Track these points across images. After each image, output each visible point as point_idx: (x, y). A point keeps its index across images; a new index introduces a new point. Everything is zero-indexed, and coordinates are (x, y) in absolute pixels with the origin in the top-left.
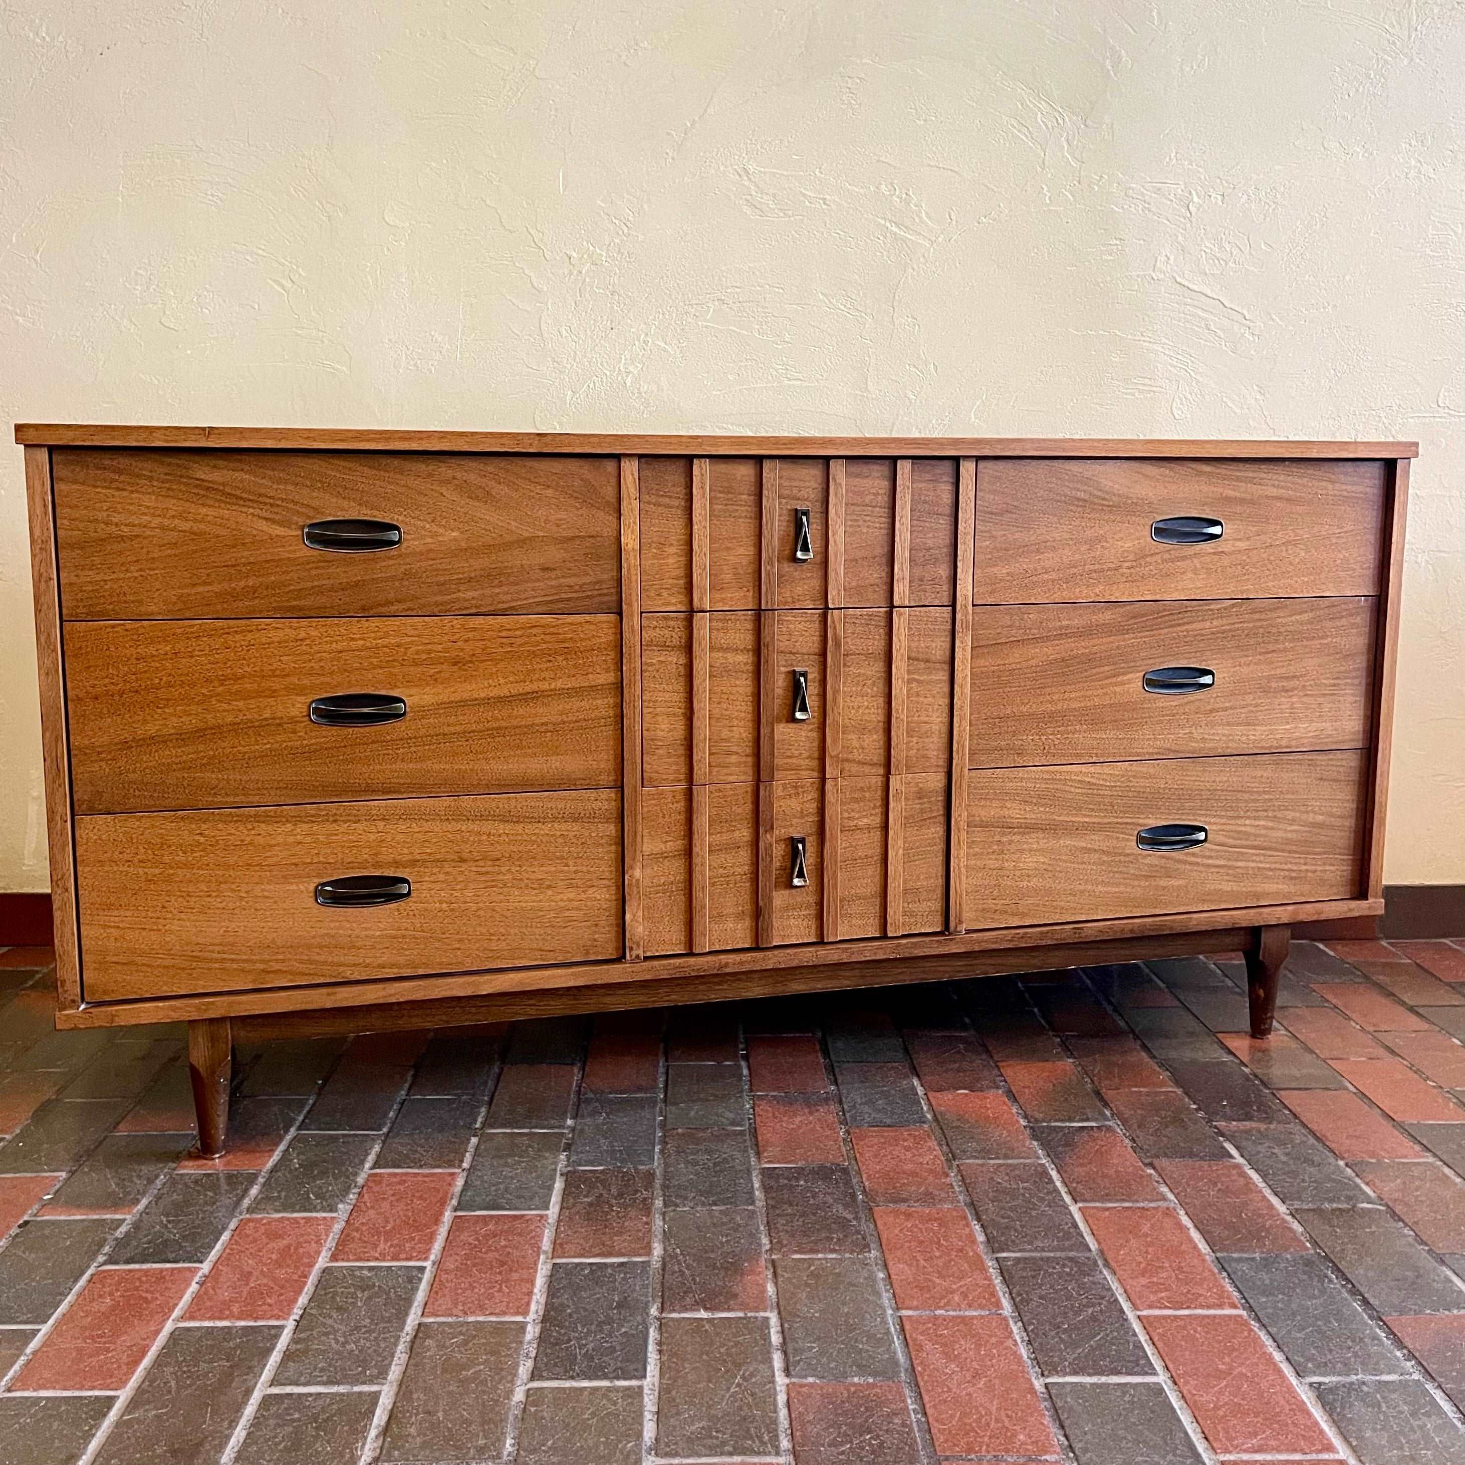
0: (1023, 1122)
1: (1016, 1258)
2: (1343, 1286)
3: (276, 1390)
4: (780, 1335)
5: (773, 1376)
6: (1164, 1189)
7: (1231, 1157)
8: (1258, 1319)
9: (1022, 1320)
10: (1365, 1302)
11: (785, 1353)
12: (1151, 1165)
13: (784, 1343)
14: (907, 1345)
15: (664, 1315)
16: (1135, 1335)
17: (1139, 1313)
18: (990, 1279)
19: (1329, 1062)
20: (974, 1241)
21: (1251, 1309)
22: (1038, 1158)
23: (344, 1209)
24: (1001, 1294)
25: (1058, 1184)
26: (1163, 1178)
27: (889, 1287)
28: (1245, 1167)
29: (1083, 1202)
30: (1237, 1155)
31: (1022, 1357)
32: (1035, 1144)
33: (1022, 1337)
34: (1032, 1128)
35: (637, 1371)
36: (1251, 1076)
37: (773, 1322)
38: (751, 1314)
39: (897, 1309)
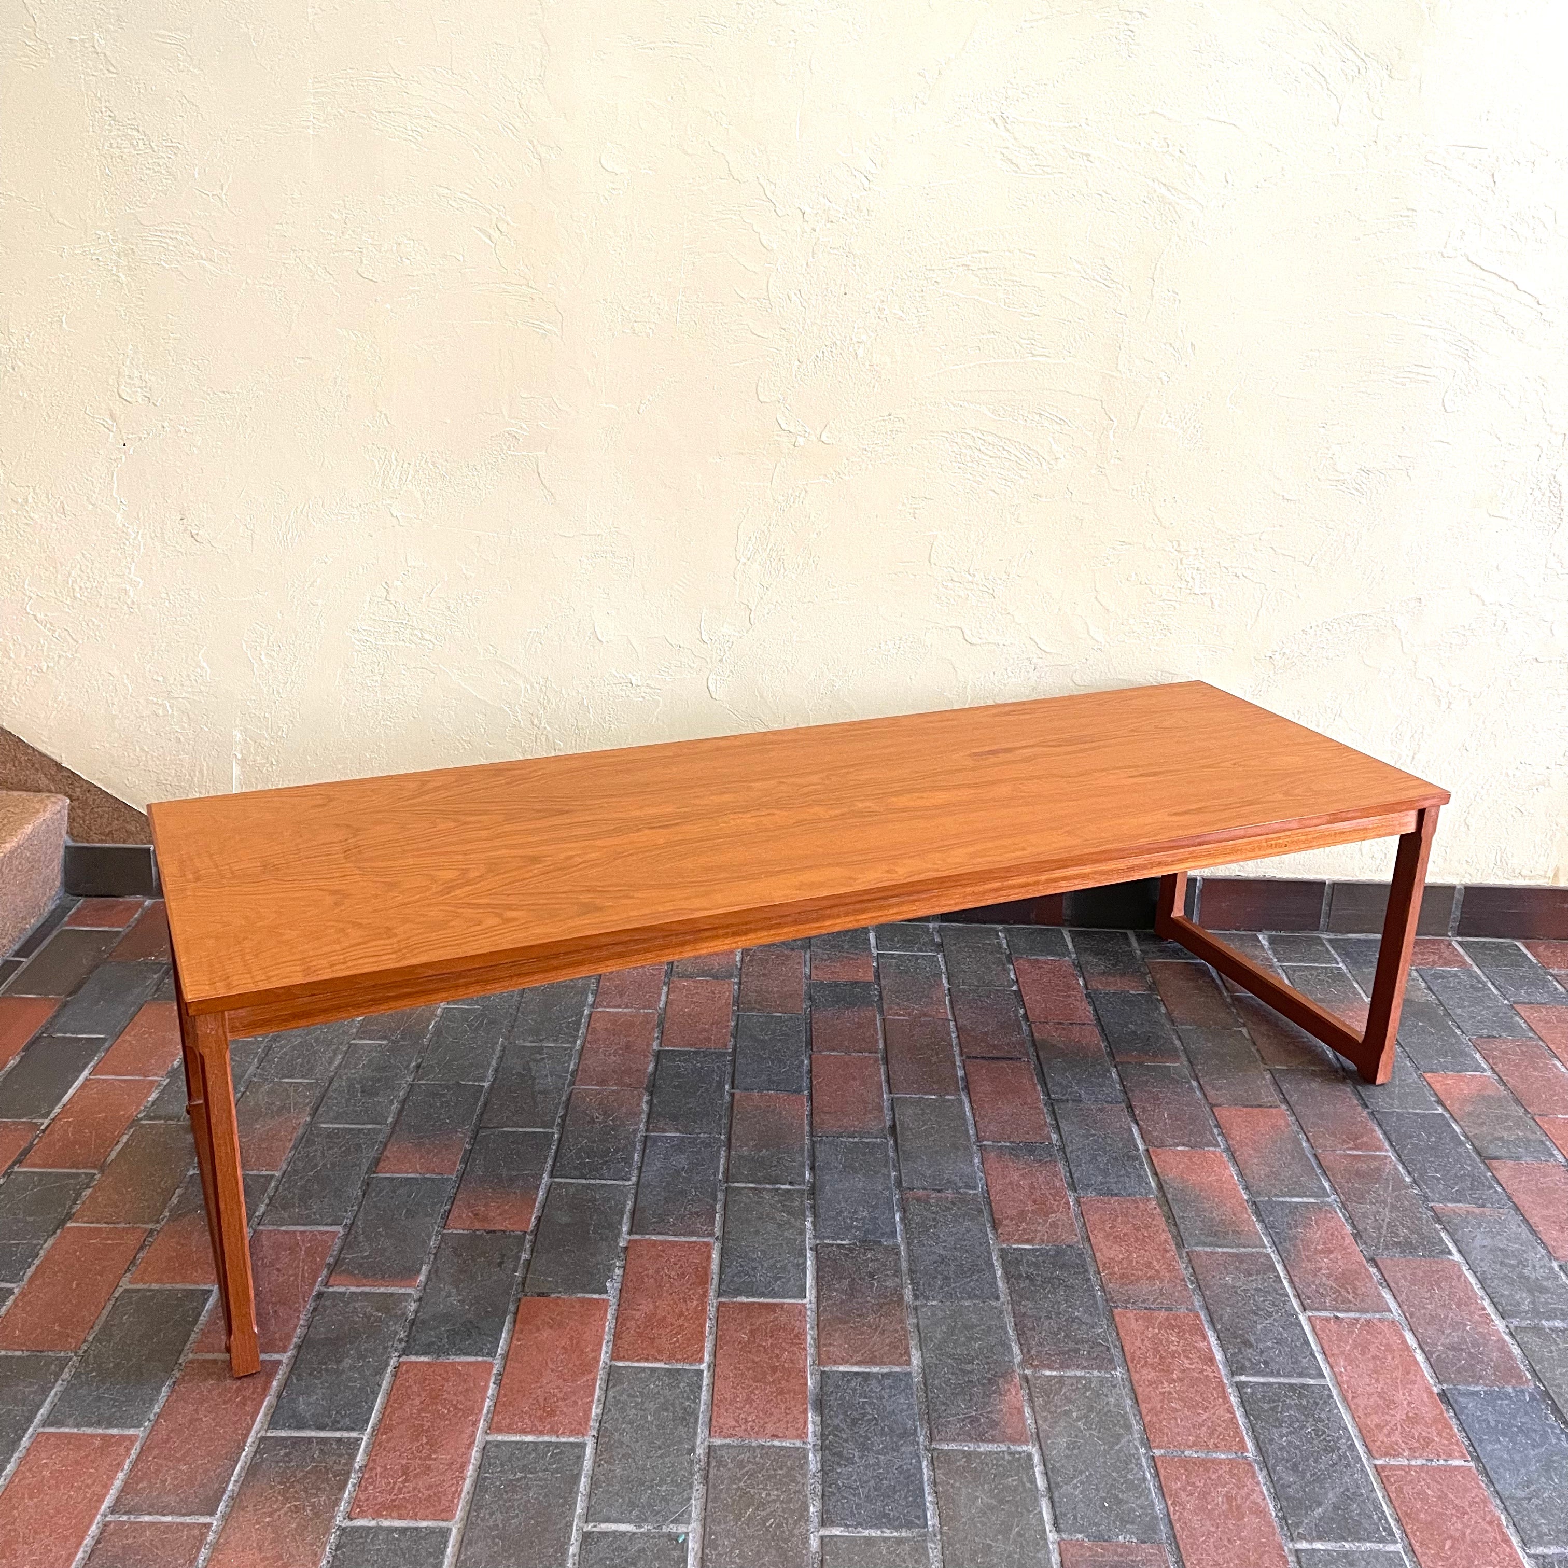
0: (1245, 1196)
1: (1254, 1384)
2: (1562, 1430)
3: (593, 1528)
4: (1044, 1477)
5: (1044, 1531)
6: (1386, 1295)
7: (1450, 1253)
8: (1487, 1475)
9: (1266, 1466)
11: (1052, 1501)
12: (1373, 1261)
13: (1049, 1489)
14: (1164, 1496)
15: (933, 1445)
16: (1373, 1490)
17: (1374, 1461)
18: (1233, 1413)
19: (1536, 1118)
20: (1212, 1360)
21: (1478, 1459)
22: (1264, 1246)
23: (613, 1287)
24: (1244, 1433)
25: (1286, 1283)
26: (1385, 1280)
27: (1138, 1418)
28: (1464, 1269)
29: (1312, 1309)
30: (1454, 1250)
31: (1271, 1515)
32: (1259, 1226)
33: (1268, 1490)
34: (1254, 1203)
35: (918, 1517)
36: (1462, 1138)
37: (1036, 1460)
38: (1014, 1448)
39: (1149, 1446)
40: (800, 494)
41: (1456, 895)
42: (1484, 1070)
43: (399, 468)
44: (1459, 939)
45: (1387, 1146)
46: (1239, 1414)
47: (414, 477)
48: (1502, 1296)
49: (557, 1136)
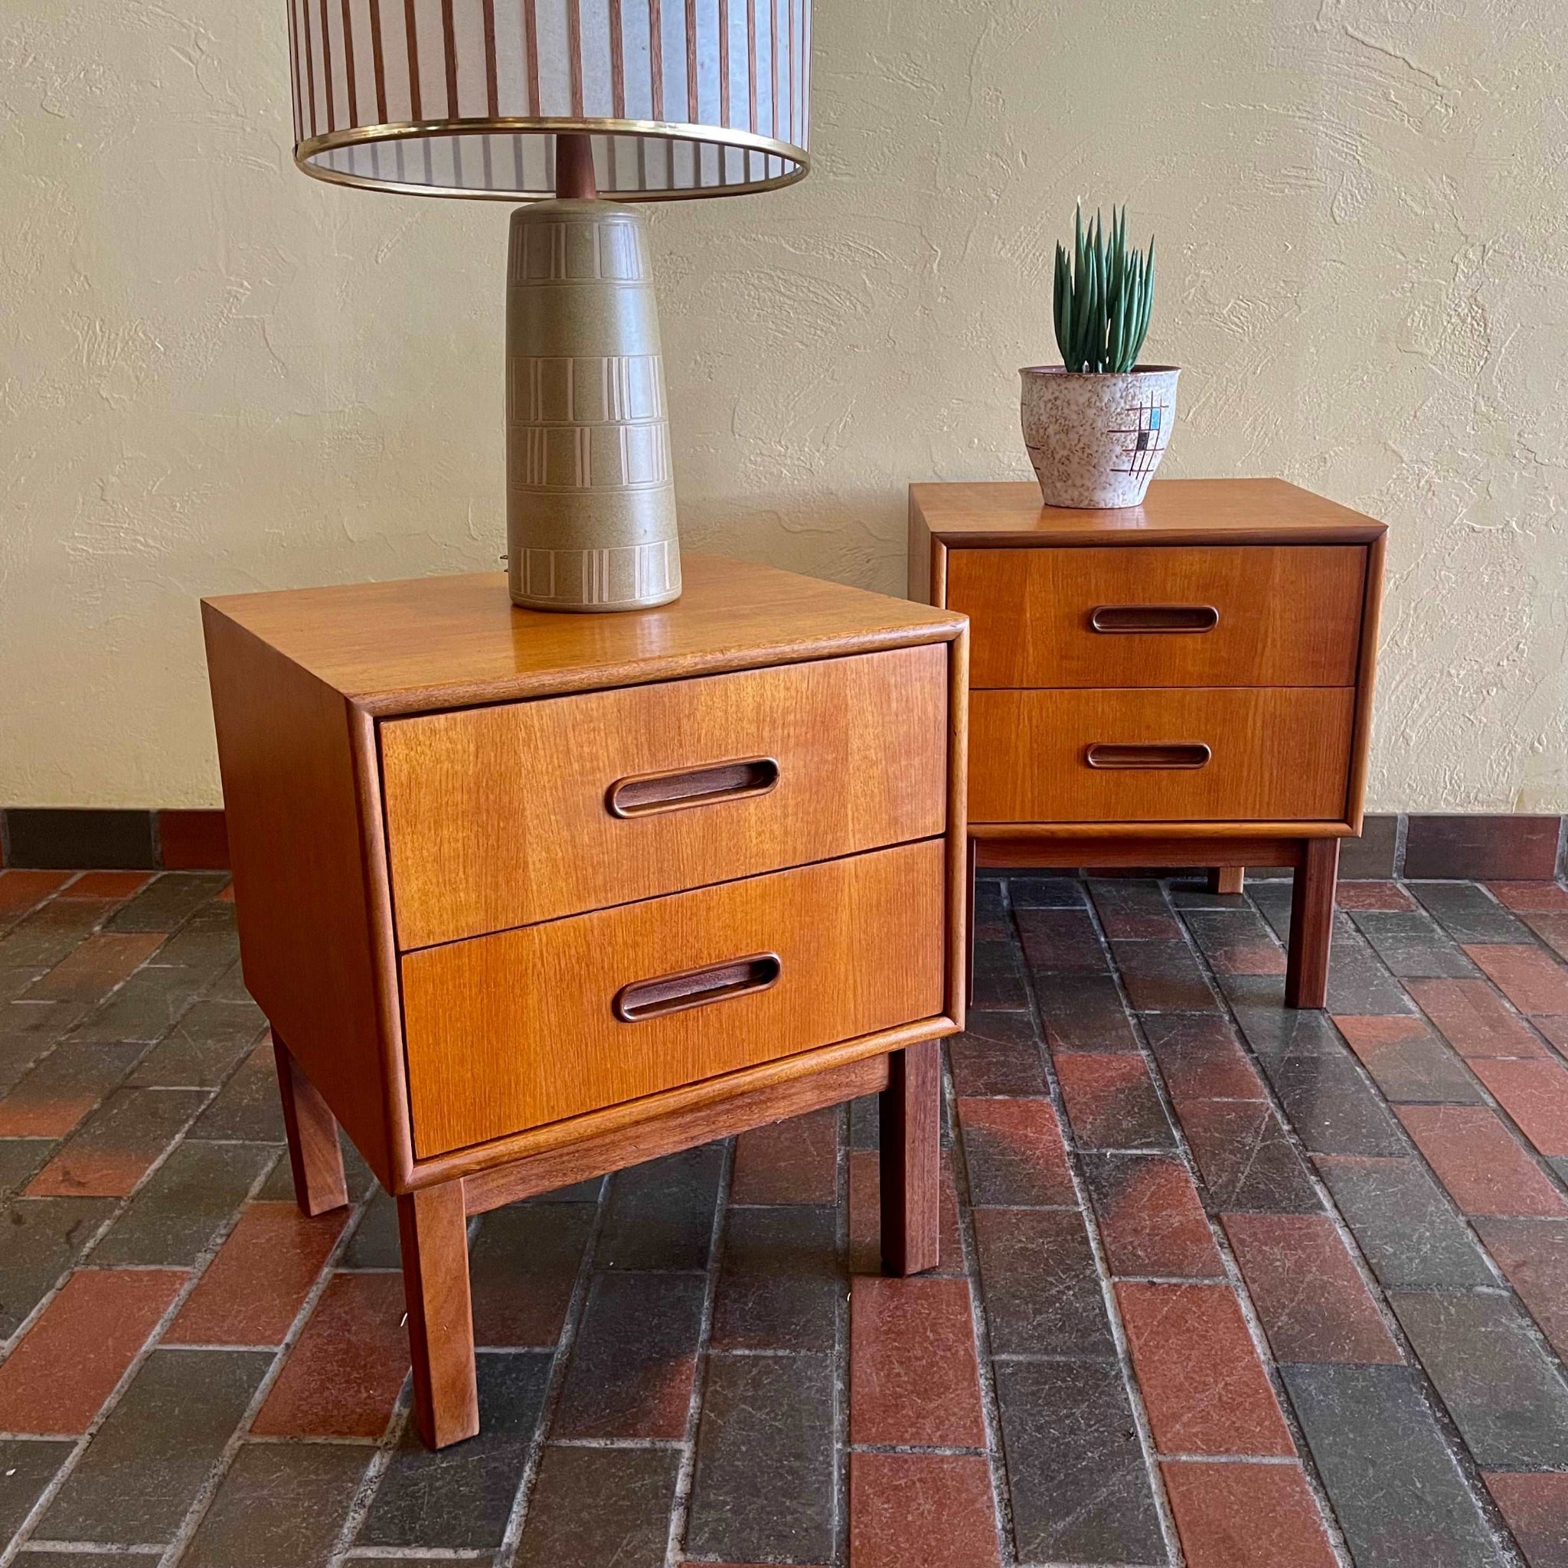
0: (1067, 1147)
1: (1019, 1363)
2: (1437, 1420)
3: (36, 1547)
4: (689, 1480)
5: (664, 1550)
6: (1226, 1257)
7: (1321, 1207)
8: (1318, 1476)
9: (1006, 1465)
10: (1463, 1447)
11: (688, 1510)
12: (1216, 1218)
13: (690, 1496)
14: (849, 1503)
15: (550, 1442)
16: (1149, 1495)
17: (1161, 1458)
18: (978, 1398)
19: (1469, 1062)
20: (969, 1334)
21: (1309, 1456)
22: (1077, 1204)
23: (204, 1258)
24: (986, 1423)
25: (1093, 1245)
26: (1228, 1240)
27: (845, 1405)
28: (1337, 1226)
29: (1119, 1274)
30: (1327, 1204)
31: (995, 1527)
32: (1076, 1181)
33: (1000, 1494)
34: (1077, 1156)
35: (492, 1533)
36: (1368, 1082)
37: (685, 1459)
38: (660, 1445)
39: (848, 1441)
41: (1399, 828)
42: (1410, 1012)
43: (105, 340)
44: (1407, 881)
45: (1266, 1091)
46: (985, 1400)
47: (122, 349)
48: (1384, 1256)
49: (212, 1095)
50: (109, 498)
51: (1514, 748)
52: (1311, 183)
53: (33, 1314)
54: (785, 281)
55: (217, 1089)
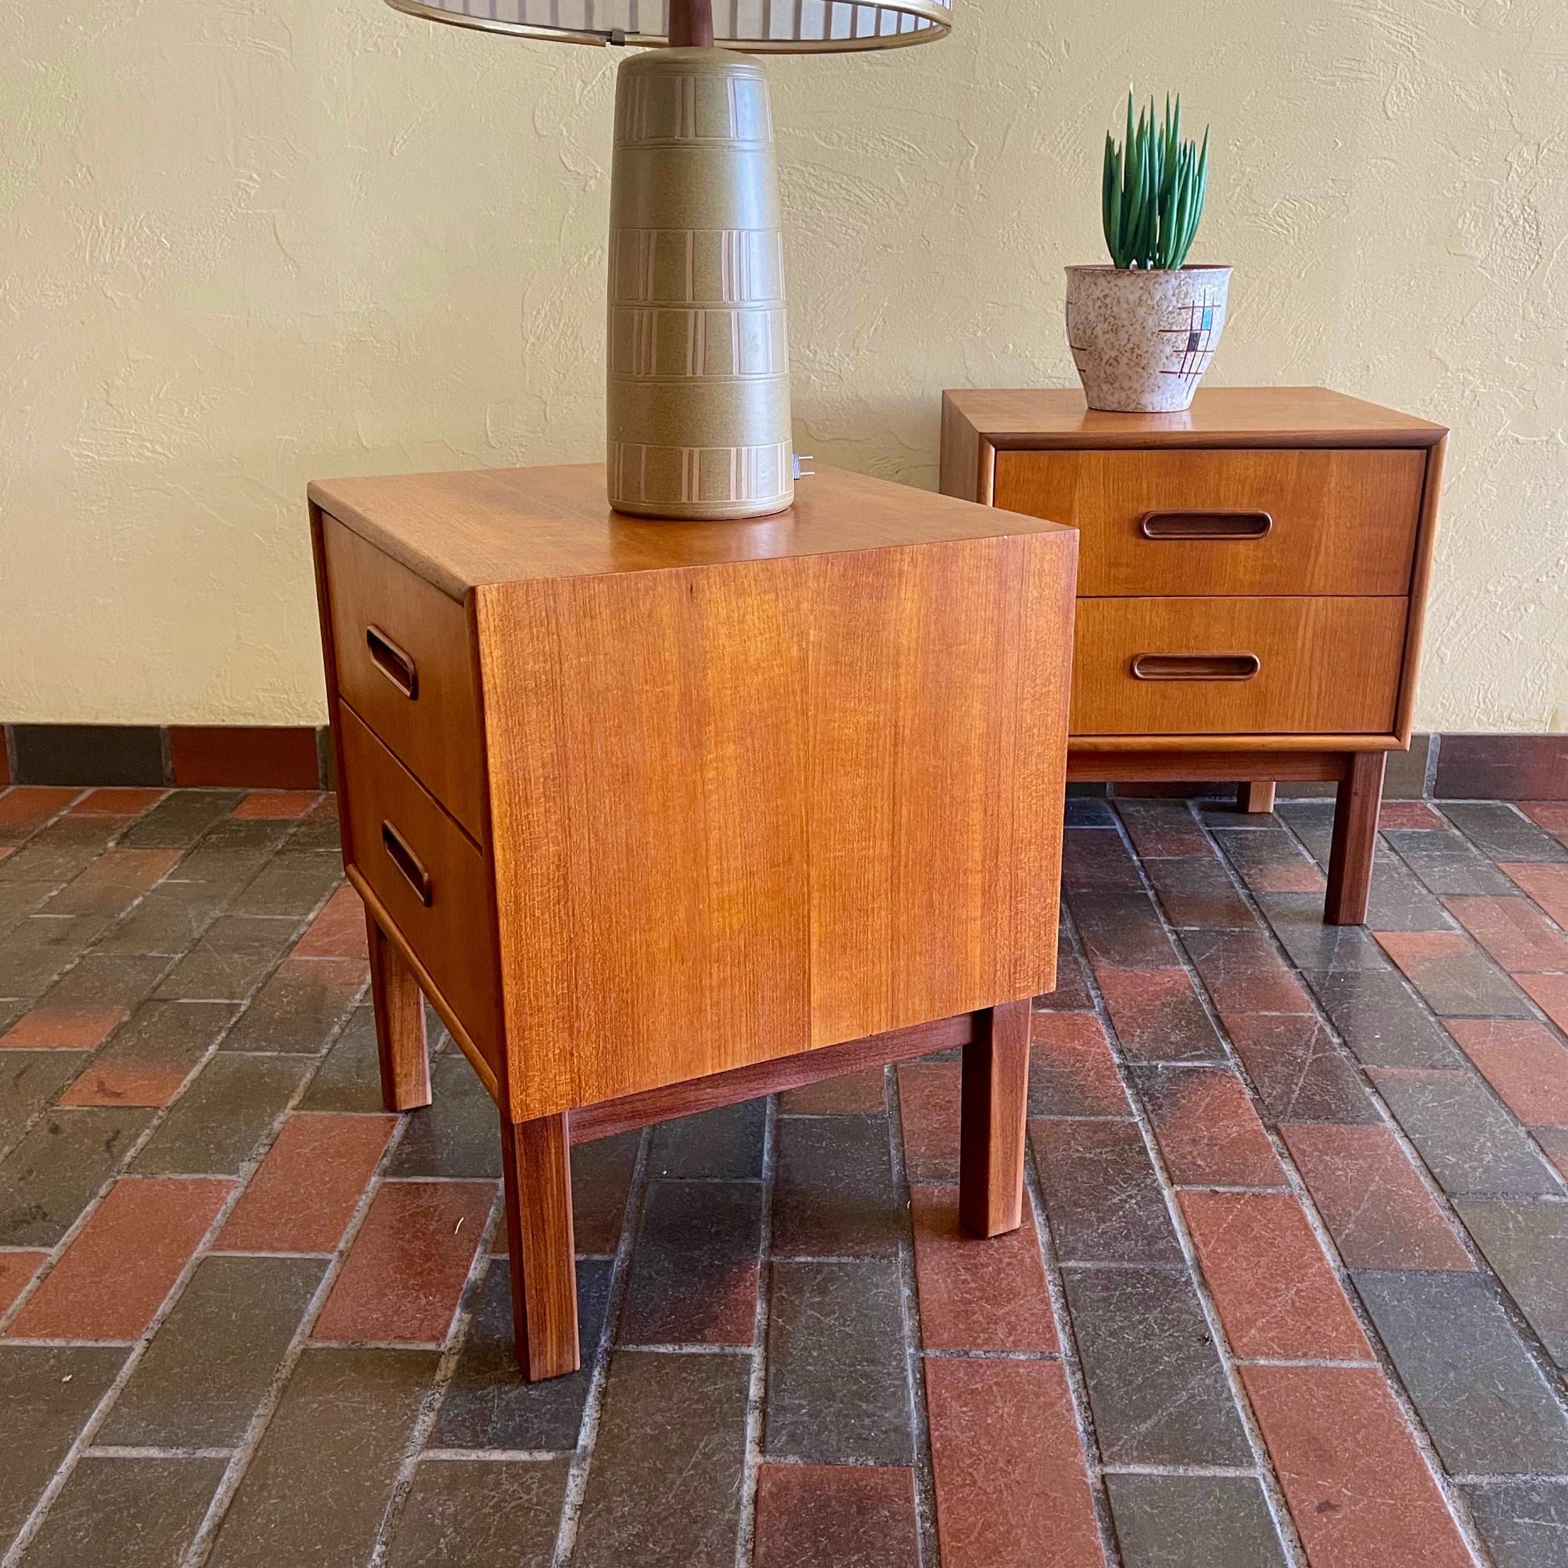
0: (1116, 1060)
1: (1086, 1271)
2: (1514, 1324)
3: (98, 1452)
4: (761, 1385)
5: (743, 1452)
6: (1287, 1167)
7: (1378, 1117)
8: (1399, 1380)
9: (1082, 1370)
10: (1542, 1351)
11: (764, 1414)
12: (1275, 1129)
13: (765, 1400)
14: (926, 1408)
15: (616, 1347)
16: (1230, 1398)
17: (1238, 1362)
18: (1048, 1304)
19: (1516, 977)
20: (1033, 1242)
21: (1387, 1359)
22: (1131, 1114)
23: (247, 1168)
24: (1059, 1327)
25: (1152, 1155)
26: (1288, 1150)
27: (914, 1311)
28: (1396, 1135)
29: (1180, 1183)
30: (1384, 1114)
31: (1076, 1430)
32: (1128, 1092)
33: (1079, 1397)
34: (1127, 1068)
35: (566, 1436)
36: (1414, 997)
37: (757, 1362)
38: (729, 1350)
39: (921, 1346)
40: (595, 252)
41: (1431, 747)
42: (1450, 928)
43: (109, 234)
44: (1437, 801)
45: (1313, 1005)
46: (1056, 1306)
47: (127, 245)
48: (1446, 1166)
49: (243, 1008)
50: (113, 402)
51: (1549, 666)
52: (1364, 75)
53: (78, 1222)
54: (816, 177)
55: (246, 1002)
